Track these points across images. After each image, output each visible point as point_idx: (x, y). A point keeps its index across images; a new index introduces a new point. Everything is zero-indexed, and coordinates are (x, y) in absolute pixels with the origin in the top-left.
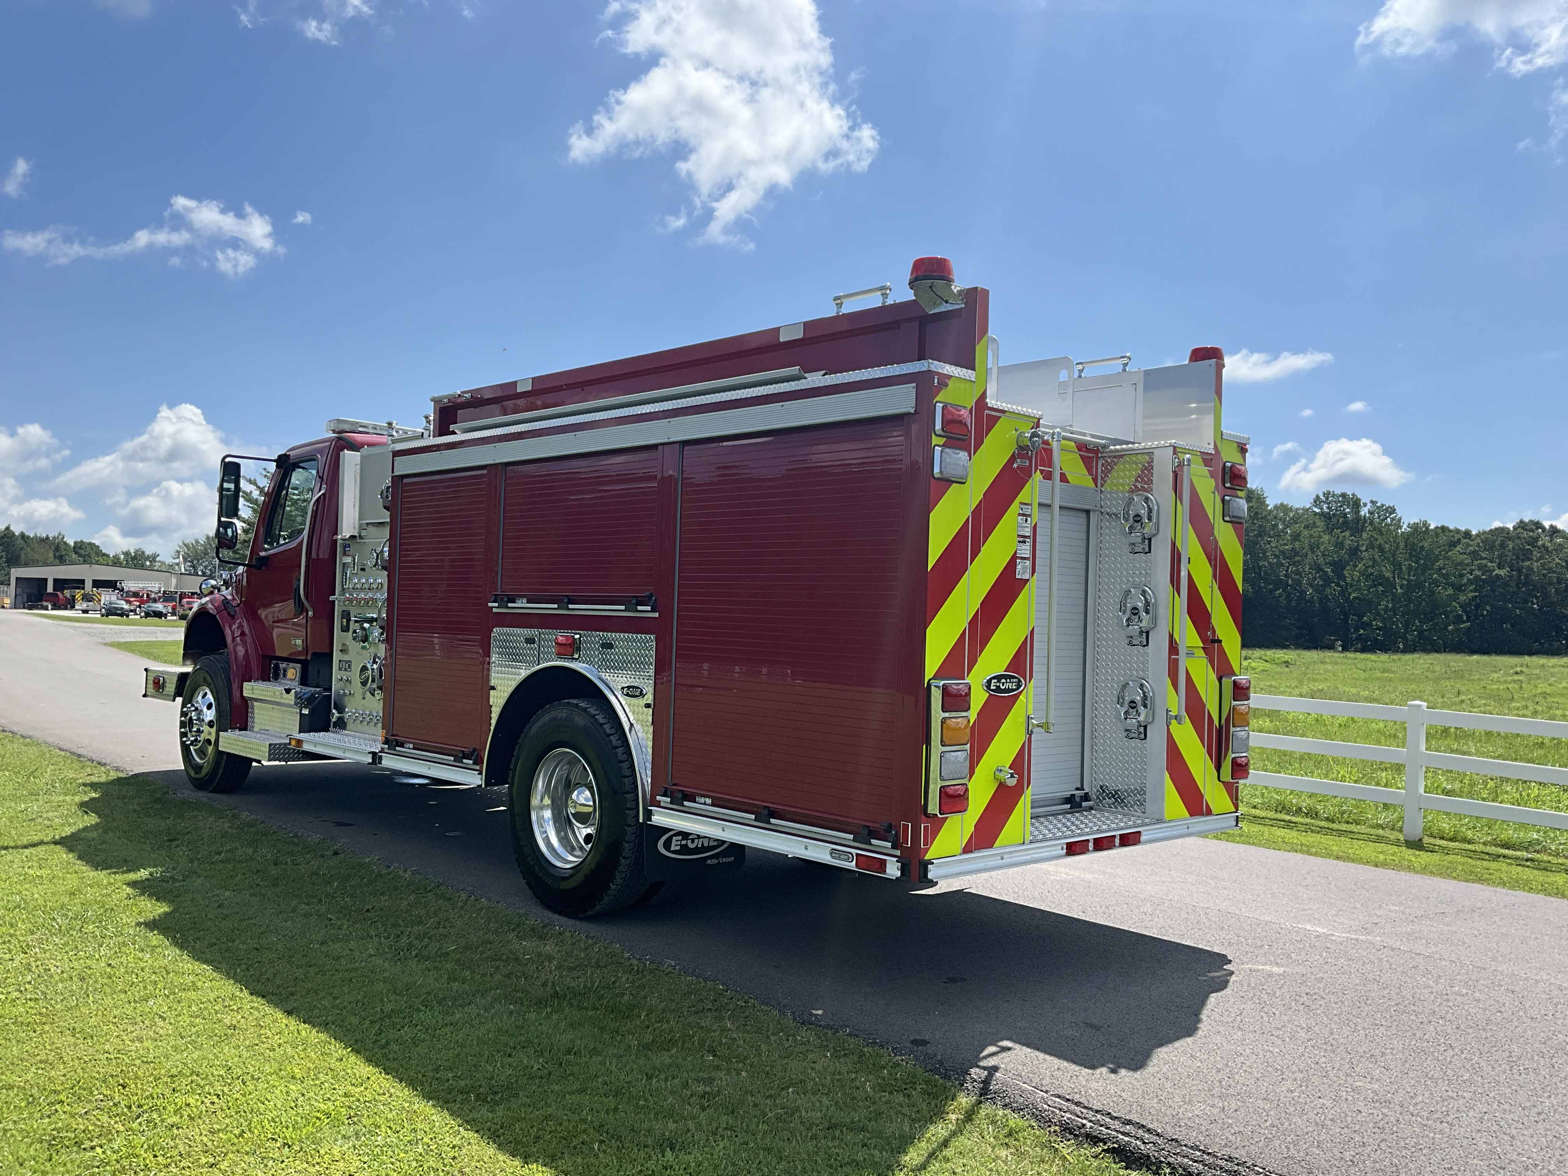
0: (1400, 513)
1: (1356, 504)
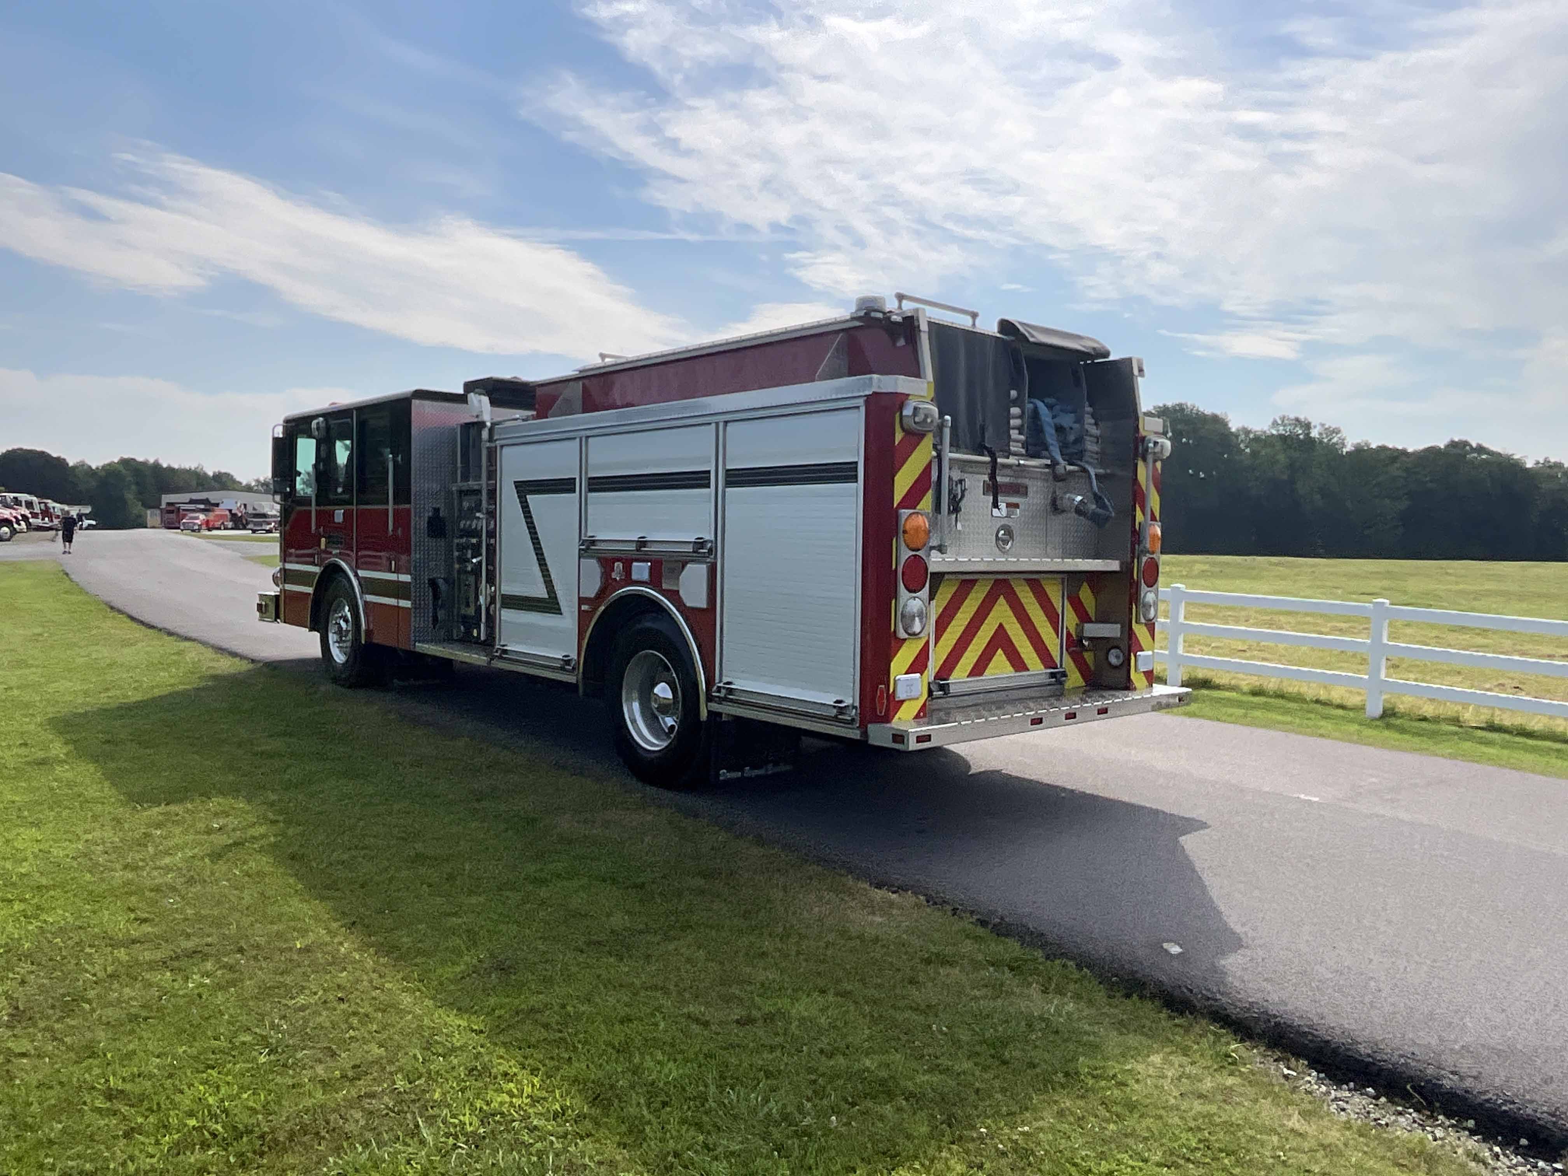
0: (1344, 434)
1: (1307, 426)
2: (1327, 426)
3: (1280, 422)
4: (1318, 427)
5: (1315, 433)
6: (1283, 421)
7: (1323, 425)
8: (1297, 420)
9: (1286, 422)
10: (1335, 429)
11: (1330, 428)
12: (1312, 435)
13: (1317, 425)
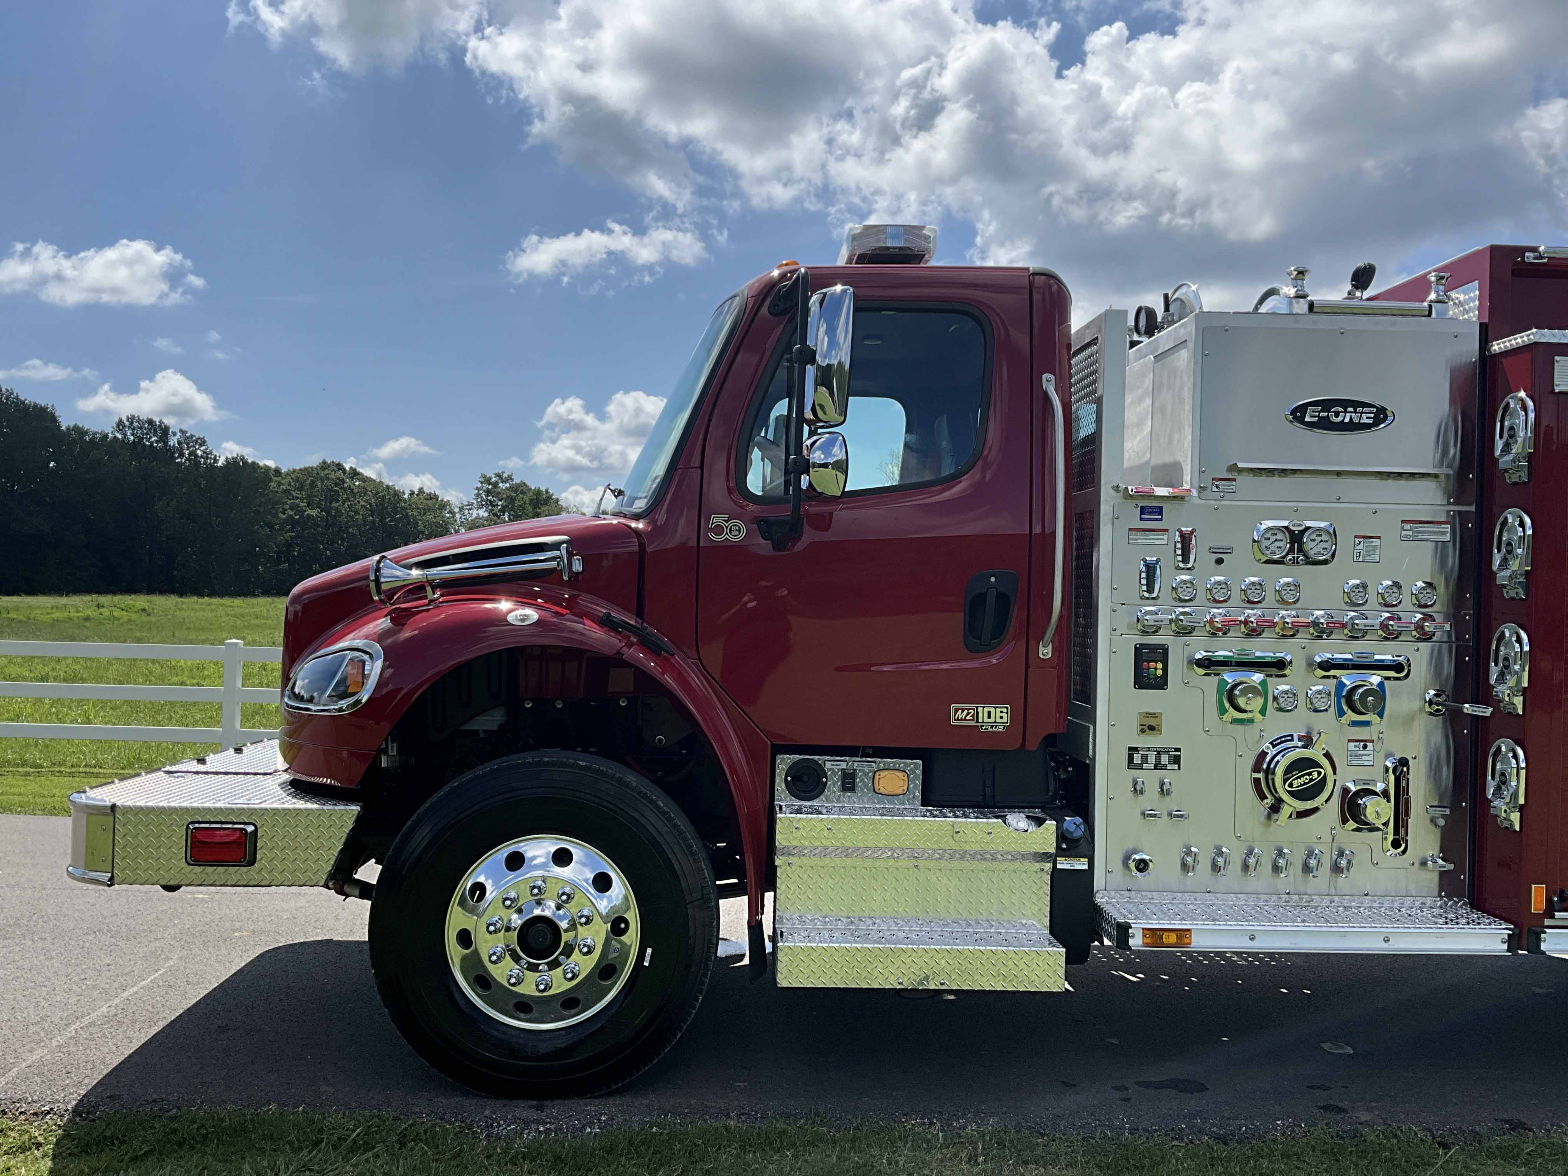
0: (212, 445)
1: (164, 432)
2: (188, 435)
3: (127, 423)
4: (179, 434)
5: (173, 441)
6: (131, 424)
7: (181, 431)
8: (150, 422)
9: (135, 424)
10: (199, 438)
11: (192, 436)
12: (171, 443)
13: (177, 431)
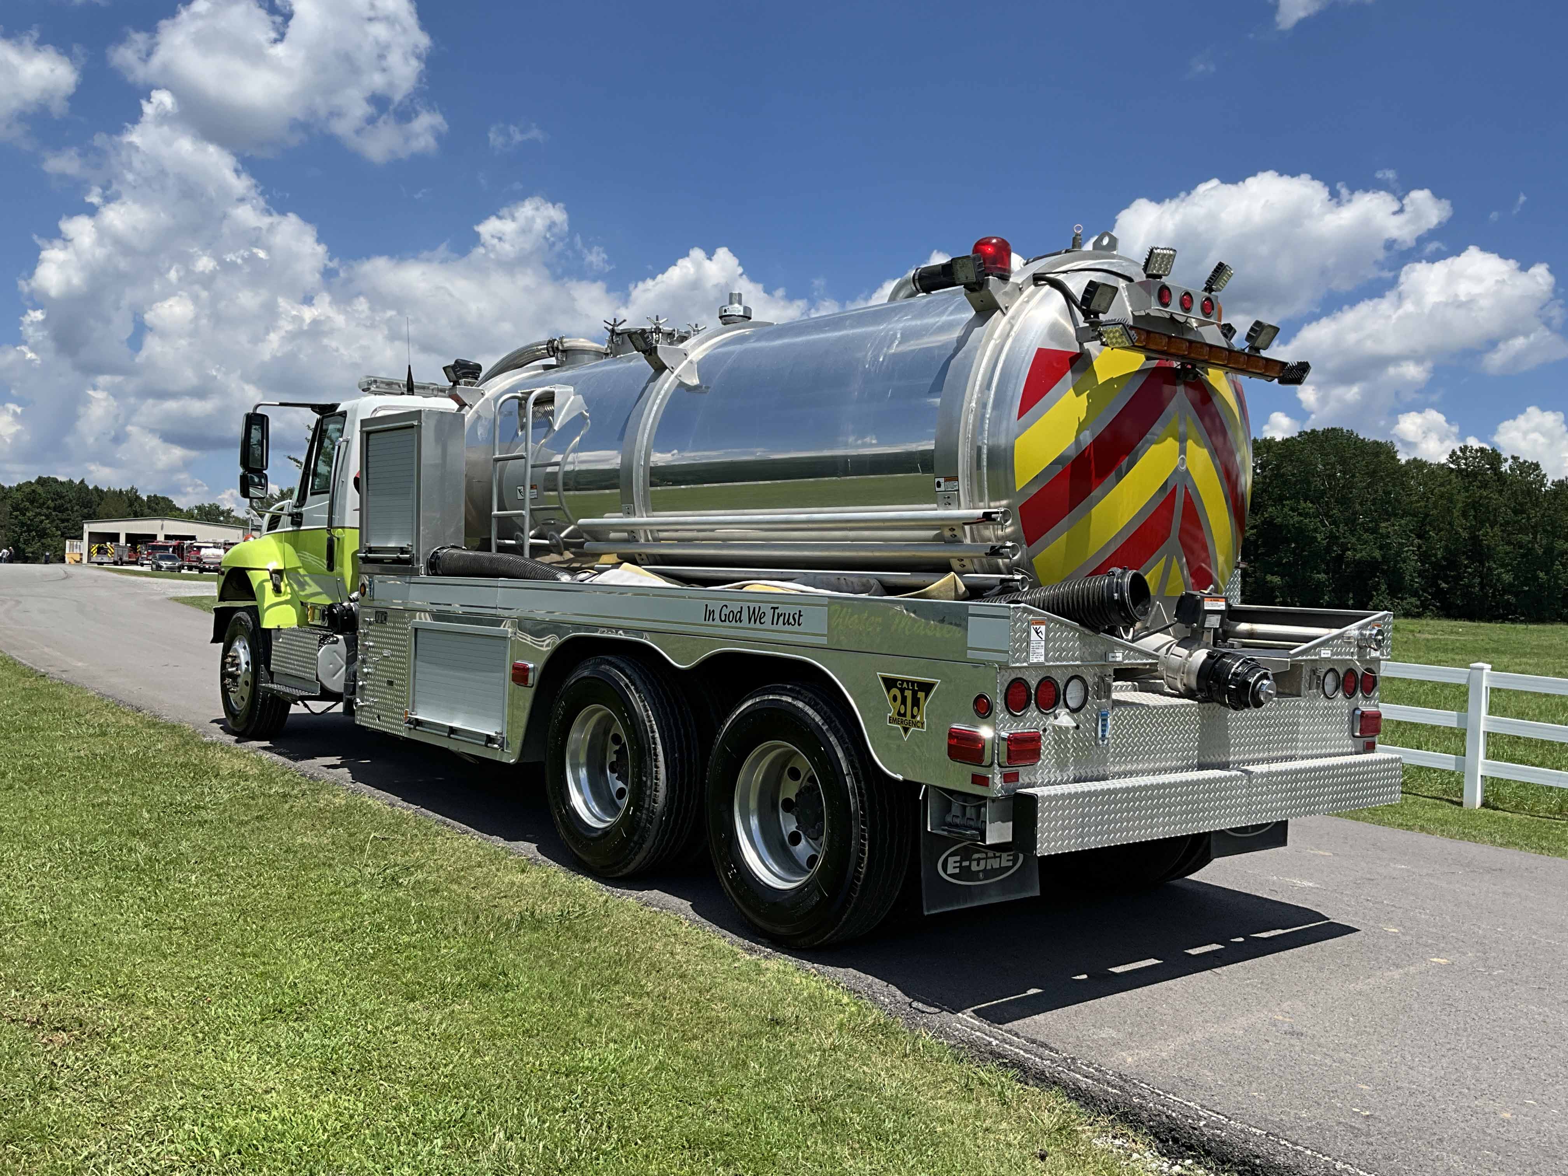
2: (1521, 460)
3: (1460, 454)
4: (1510, 461)
5: (1505, 467)
6: (1465, 453)
8: (1483, 451)
9: (1468, 454)
10: (1532, 463)
11: (1525, 462)
12: (1503, 469)
13: (1509, 457)
